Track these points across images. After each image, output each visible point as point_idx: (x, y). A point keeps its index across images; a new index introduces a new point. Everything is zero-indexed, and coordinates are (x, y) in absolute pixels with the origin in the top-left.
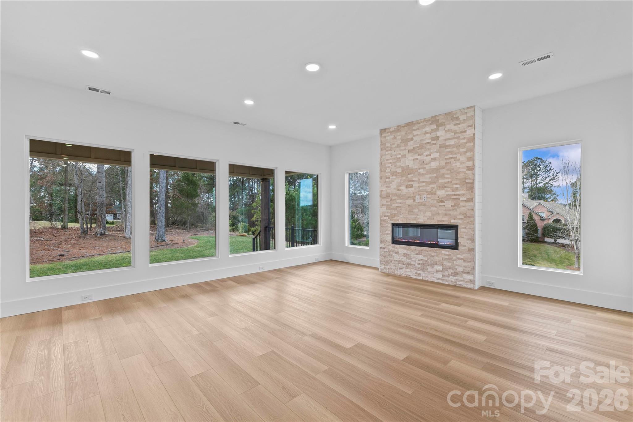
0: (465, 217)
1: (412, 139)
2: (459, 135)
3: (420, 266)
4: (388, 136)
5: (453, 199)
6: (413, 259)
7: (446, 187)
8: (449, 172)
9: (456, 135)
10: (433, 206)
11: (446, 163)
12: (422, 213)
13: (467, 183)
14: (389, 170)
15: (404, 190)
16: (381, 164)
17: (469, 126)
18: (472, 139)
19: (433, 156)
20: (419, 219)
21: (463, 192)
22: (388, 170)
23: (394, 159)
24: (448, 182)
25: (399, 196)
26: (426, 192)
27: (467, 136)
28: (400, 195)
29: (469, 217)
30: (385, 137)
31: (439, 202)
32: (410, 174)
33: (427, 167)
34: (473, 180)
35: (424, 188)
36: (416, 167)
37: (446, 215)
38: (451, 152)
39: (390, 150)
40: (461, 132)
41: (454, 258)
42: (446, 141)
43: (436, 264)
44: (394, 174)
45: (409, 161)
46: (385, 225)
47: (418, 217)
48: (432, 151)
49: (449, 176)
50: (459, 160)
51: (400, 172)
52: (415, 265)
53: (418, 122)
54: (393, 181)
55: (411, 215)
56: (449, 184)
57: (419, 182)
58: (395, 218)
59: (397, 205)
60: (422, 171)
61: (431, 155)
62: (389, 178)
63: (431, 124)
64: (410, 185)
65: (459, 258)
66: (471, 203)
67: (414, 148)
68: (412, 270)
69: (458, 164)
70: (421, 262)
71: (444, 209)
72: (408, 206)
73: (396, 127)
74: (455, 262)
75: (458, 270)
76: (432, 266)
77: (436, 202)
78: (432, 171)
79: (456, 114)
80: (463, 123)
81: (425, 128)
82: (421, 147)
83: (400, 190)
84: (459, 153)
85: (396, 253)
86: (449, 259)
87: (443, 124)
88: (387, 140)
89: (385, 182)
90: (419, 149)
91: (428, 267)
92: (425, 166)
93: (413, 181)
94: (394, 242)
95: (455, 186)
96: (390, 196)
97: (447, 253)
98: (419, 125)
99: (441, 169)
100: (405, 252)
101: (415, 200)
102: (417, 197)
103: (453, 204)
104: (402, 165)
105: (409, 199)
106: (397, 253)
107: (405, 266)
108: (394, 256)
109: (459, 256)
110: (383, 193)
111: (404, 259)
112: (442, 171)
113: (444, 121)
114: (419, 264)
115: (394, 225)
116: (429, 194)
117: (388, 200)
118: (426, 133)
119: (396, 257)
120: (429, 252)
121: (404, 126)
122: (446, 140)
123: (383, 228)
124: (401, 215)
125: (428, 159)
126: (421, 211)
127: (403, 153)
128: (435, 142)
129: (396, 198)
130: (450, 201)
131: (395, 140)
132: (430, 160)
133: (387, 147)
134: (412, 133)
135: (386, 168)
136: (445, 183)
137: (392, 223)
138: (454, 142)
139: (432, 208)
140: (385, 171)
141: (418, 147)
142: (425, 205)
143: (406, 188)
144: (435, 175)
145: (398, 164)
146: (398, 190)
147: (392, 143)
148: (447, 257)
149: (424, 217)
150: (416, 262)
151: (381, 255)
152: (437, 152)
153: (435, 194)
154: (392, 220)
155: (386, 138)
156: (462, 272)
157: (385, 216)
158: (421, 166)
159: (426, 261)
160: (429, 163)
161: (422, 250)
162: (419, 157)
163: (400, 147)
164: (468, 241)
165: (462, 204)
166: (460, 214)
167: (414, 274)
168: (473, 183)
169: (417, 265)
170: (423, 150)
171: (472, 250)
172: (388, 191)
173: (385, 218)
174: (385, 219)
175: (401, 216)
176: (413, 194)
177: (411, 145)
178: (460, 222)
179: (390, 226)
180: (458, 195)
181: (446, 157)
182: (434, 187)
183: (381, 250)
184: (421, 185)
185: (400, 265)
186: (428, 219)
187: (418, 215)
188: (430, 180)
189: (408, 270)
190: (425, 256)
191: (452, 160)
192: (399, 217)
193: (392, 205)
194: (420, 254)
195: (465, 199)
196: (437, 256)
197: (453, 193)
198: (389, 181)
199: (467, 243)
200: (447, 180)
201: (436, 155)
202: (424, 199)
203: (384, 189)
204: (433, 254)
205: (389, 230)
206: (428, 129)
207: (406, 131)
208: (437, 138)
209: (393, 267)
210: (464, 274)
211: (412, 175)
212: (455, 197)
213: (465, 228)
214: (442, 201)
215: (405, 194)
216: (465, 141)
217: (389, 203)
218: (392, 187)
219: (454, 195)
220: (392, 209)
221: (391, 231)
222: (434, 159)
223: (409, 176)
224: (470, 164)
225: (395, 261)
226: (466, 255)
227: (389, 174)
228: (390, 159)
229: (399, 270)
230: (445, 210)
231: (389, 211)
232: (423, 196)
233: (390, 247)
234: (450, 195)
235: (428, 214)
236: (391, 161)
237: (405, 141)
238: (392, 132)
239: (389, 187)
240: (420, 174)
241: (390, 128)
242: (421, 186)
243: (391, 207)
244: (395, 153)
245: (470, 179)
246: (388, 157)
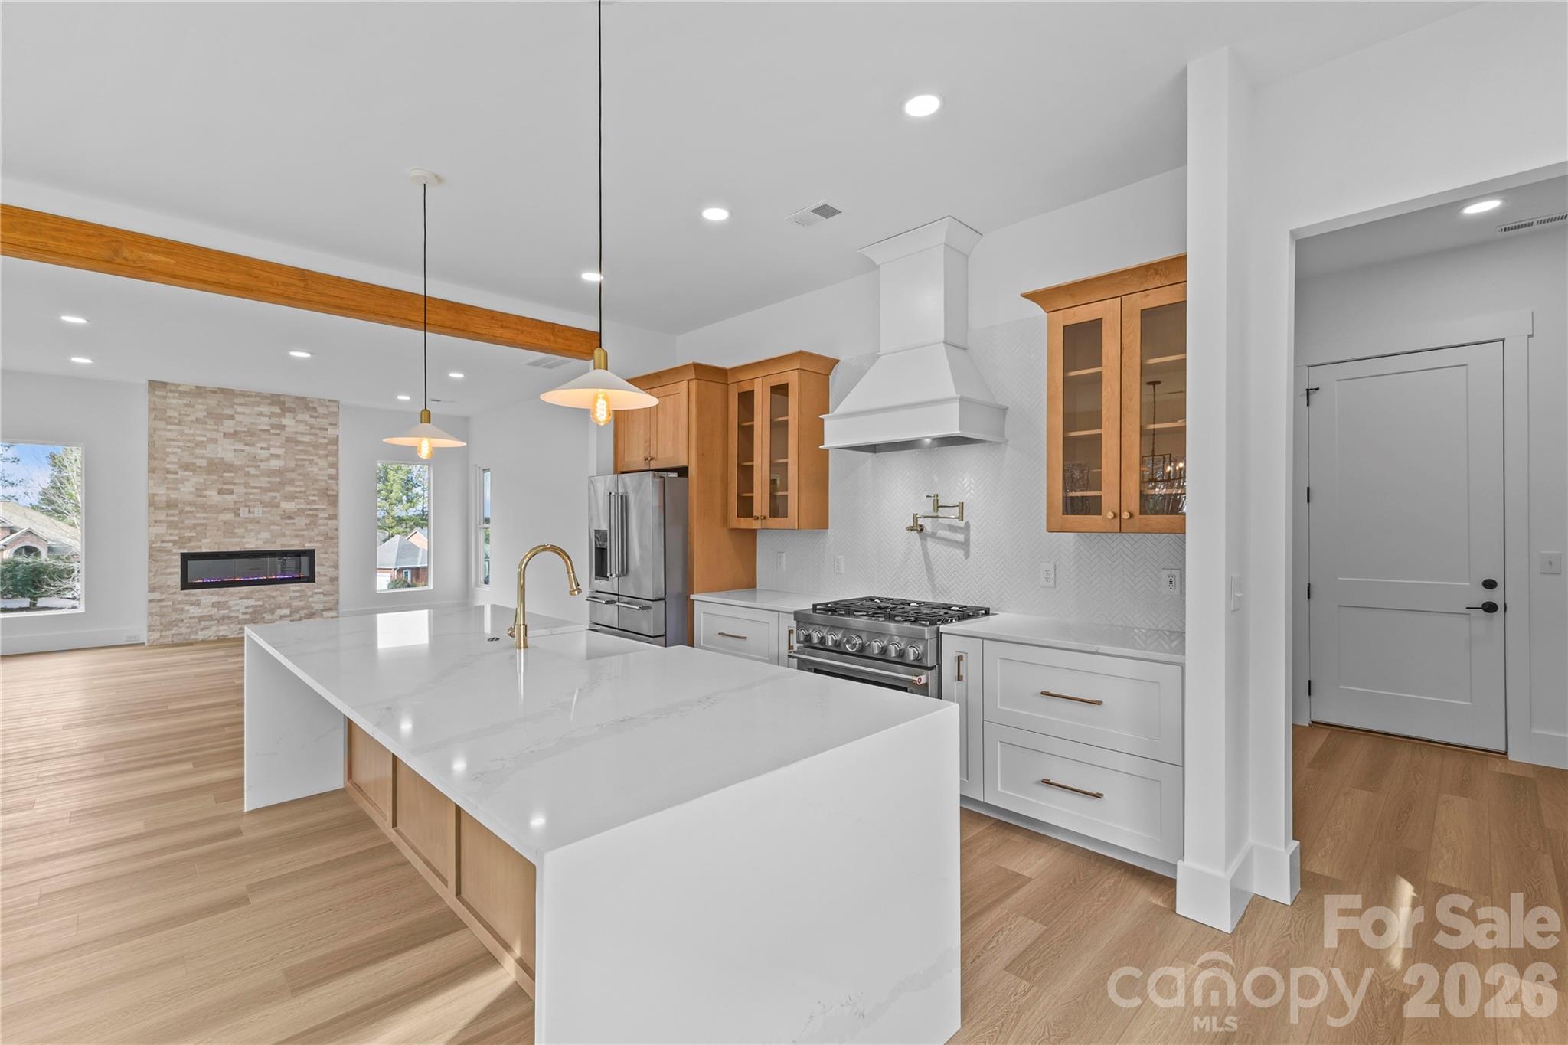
0: (325, 539)
1: (232, 417)
2: (318, 431)
3: (248, 616)
4: (174, 398)
5: (309, 515)
6: (233, 608)
7: (296, 498)
8: (301, 478)
9: (312, 431)
10: (274, 524)
11: (296, 465)
12: (252, 534)
13: (329, 496)
14: (176, 460)
15: (213, 497)
16: (151, 444)
17: (331, 424)
18: (335, 441)
19: (273, 451)
20: (246, 543)
21: (324, 507)
22: (172, 458)
23: (189, 441)
24: (301, 492)
25: (204, 507)
26: (261, 503)
27: (329, 436)
28: (204, 505)
29: (332, 538)
30: (165, 397)
31: (285, 519)
32: (228, 472)
33: (263, 465)
34: (338, 492)
35: (257, 497)
36: (239, 463)
37: (296, 536)
38: (306, 452)
39: (179, 424)
40: (320, 429)
41: (310, 593)
42: (297, 436)
43: (280, 607)
44: (187, 467)
45: (226, 451)
46: (164, 558)
47: (244, 540)
48: (271, 443)
49: (302, 483)
50: (317, 464)
51: (205, 467)
52: (237, 617)
53: (243, 394)
54: (188, 480)
55: (231, 537)
56: (302, 495)
57: (247, 486)
58: (192, 544)
59: (195, 522)
60: (252, 471)
61: (271, 449)
62: (177, 473)
63: (270, 404)
64: (228, 490)
65: (317, 593)
66: (334, 521)
67: (235, 431)
68: (232, 626)
69: (315, 470)
70: (250, 610)
71: (294, 528)
72: (222, 523)
73: (194, 388)
74: (310, 599)
75: (315, 608)
76: (272, 612)
77: (279, 518)
78: (272, 473)
79: (312, 402)
80: (322, 418)
81: (259, 406)
82: (251, 433)
83: (205, 496)
84: (316, 455)
85: (192, 604)
86: (301, 596)
87: (290, 410)
88: (170, 404)
89: (166, 478)
90: (246, 436)
91: (264, 615)
92: (259, 464)
93: (235, 484)
94: (186, 585)
95: (311, 498)
96: (180, 505)
97: (298, 588)
98: (247, 399)
99: (288, 471)
100: (215, 599)
101: (239, 515)
102: (244, 512)
103: (308, 522)
104: (210, 455)
105: (225, 512)
106: (197, 604)
107: (216, 622)
108: (188, 611)
109: (317, 590)
110: (156, 498)
111: (214, 611)
112: (293, 475)
113: (294, 406)
114: (247, 613)
115: (186, 558)
116: (266, 507)
117: (171, 512)
118: (260, 414)
119: (194, 611)
120: (268, 593)
121: (215, 392)
122: (297, 433)
123: (157, 564)
124: (205, 538)
125: (264, 454)
126: (251, 531)
127: (214, 435)
128: (278, 432)
129: (194, 509)
130: (303, 518)
131: (192, 410)
132: (269, 455)
133: (170, 417)
134: (232, 407)
135: (168, 454)
136: (296, 492)
137: (182, 554)
138: (311, 439)
139: (272, 527)
140: (165, 460)
141: (244, 432)
142: (258, 522)
143: (219, 493)
144: (278, 479)
145: (198, 451)
146: (200, 496)
147: (183, 412)
148: (298, 594)
149: (257, 540)
150: (241, 611)
151: (150, 614)
152: (280, 447)
153: (278, 506)
154: (185, 548)
155: (168, 400)
156: (322, 610)
157: (162, 542)
158: (251, 463)
159: (260, 606)
160: (268, 460)
161: (252, 592)
162: (247, 448)
163: (206, 423)
164: (330, 569)
165: (321, 521)
166: (318, 535)
167: (236, 631)
168: (337, 496)
169: (241, 616)
170: (254, 439)
171: (334, 580)
172: (172, 496)
173: (164, 544)
174: (164, 547)
175: (205, 541)
176: (235, 505)
177: (229, 426)
178: (318, 545)
179: (178, 558)
180: (317, 509)
181: (297, 457)
182: (276, 498)
183: (153, 604)
184: (250, 491)
185: (203, 624)
186: (264, 542)
187: (244, 537)
188: (269, 485)
189: (221, 628)
190: (258, 600)
191: (307, 463)
192: (200, 541)
193: (183, 522)
194: (248, 598)
195: (327, 516)
196: (282, 596)
197: (308, 507)
198: (176, 479)
199: (329, 571)
200: (298, 489)
201: (281, 451)
202: (256, 513)
203: (162, 491)
204: (274, 594)
205: (175, 566)
206: (265, 409)
207: (219, 402)
208: (283, 427)
209: (184, 630)
210: (324, 613)
211: (233, 475)
212: (311, 512)
213: (326, 553)
214: (290, 518)
215: (216, 503)
216: (326, 441)
217: (176, 518)
218: (182, 489)
219: (310, 510)
220: (182, 528)
221: (180, 567)
222: (277, 456)
223: (225, 474)
224: (333, 471)
225: (190, 618)
226: (327, 588)
227: (176, 466)
228: (178, 440)
229: (199, 633)
230: (296, 530)
231: (176, 532)
232: (256, 509)
233: (175, 596)
234: (304, 509)
235: (265, 535)
236: (181, 444)
237: (219, 418)
238: (182, 394)
239: (177, 489)
240: (248, 474)
241: (180, 385)
242: (251, 494)
243: (180, 525)
244: (191, 432)
245: (333, 490)
246: (169, 435)
